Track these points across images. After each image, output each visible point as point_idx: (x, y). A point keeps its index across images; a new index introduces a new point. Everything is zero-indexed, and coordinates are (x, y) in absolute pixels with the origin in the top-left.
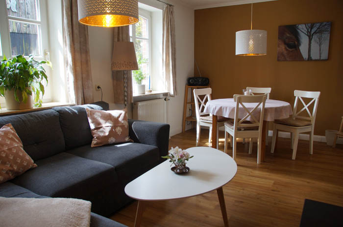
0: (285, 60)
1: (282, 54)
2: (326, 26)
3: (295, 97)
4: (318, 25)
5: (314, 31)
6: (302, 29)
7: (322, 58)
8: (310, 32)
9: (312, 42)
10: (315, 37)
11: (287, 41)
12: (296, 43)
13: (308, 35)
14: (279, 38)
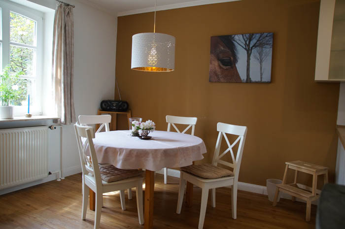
0: (219, 81)
1: (215, 73)
2: (267, 38)
3: (218, 132)
4: (258, 36)
5: (253, 44)
6: (239, 40)
7: (263, 80)
8: (249, 45)
9: (251, 58)
10: (255, 52)
11: (221, 56)
12: (232, 58)
13: (246, 49)
14: (211, 52)
